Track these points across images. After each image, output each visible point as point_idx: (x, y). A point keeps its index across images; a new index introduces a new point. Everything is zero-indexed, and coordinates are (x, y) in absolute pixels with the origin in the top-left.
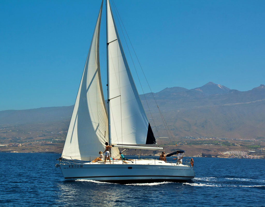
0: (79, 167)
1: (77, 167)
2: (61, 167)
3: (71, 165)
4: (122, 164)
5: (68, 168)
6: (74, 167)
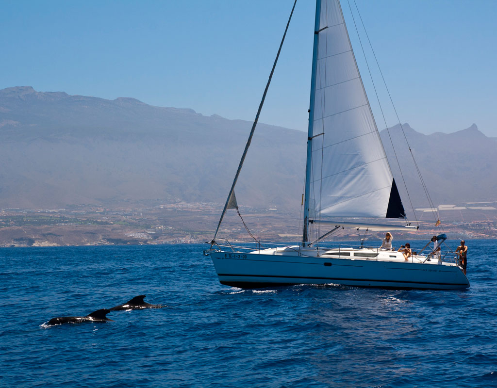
0: (241, 258)
3: (228, 254)
5: (223, 258)
6: (232, 257)
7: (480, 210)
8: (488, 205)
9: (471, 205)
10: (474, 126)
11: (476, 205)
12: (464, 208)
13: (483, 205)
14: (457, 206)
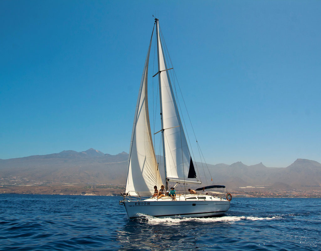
0: (146, 205)
1: (144, 205)
2: (126, 204)
3: (137, 203)
4: (185, 200)
5: (134, 206)
6: (141, 205)
7: (260, 188)
8: (263, 186)
9: (257, 186)
10: (261, 163)
11: (259, 186)
12: (255, 187)
13: (261, 186)
14: (253, 187)
